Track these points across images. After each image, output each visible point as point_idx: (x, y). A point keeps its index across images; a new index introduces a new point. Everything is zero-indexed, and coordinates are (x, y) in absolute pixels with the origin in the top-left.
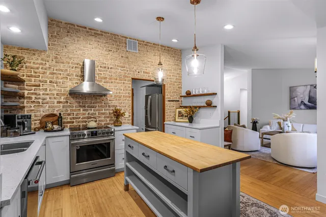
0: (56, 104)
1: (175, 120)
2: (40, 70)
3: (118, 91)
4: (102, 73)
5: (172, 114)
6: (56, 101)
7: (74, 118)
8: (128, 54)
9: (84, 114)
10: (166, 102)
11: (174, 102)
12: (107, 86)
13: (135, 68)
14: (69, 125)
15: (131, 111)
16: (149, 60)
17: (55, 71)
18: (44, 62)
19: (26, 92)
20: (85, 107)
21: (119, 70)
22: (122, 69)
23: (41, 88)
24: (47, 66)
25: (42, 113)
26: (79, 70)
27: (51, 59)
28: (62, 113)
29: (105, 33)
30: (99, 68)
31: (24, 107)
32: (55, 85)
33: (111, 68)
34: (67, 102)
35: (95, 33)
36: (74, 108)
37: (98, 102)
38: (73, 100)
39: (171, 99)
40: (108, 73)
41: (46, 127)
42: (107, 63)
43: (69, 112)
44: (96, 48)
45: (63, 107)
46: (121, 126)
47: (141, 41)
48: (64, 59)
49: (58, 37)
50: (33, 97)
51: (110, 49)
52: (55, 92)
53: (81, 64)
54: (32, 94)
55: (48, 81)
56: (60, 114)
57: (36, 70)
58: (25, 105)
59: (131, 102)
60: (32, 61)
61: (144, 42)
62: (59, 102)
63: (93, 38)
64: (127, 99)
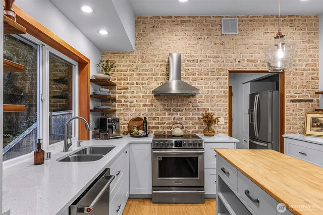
0: (142, 108)
1: (304, 133)
2: (128, 72)
3: (210, 90)
4: (190, 68)
5: (299, 123)
6: (142, 104)
7: (159, 123)
8: (223, 39)
9: (169, 119)
10: (287, 104)
11: (303, 103)
12: (195, 84)
13: (234, 56)
14: (154, 130)
15: (228, 116)
16: (256, 42)
17: (141, 72)
18: (132, 64)
19: (117, 95)
20: (170, 110)
21: (212, 62)
22: (215, 60)
23: (129, 90)
24: (134, 67)
25: (129, 116)
26: (164, 68)
27: (137, 59)
28: (147, 117)
29: (193, 17)
30: (186, 62)
31: (115, 110)
32: (141, 86)
33: (201, 61)
34: (152, 105)
35: (181, 21)
36: (159, 112)
37: (185, 105)
38: (157, 103)
39: (297, 98)
40: (197, 67)
41: (132, 132)
42: (195, 55)
43: (154, 116)
44: (183, 38)
45: (149, 110)
46: (213, 136)
47: (243, 17)
48: (150, 58)
49: (144, 35)
50: (123, 100)
51: (199, 36)
52: (141, 95)
53: (167, 60)
54: (122, 97)
55: (135, 83)
56: (145, 118)
57: (125, 73)
58: (117, 108)
59: (228, 103)
60: (122, 64)
61: (247, 17)
62: (145, 105)
63: (179, 28)
64: (222, 99)
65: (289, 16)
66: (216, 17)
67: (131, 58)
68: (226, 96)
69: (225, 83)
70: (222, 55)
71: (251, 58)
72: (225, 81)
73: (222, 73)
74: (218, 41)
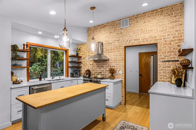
2: (85, 51)
3: (115, 57)
4: (107, 47)
6: (89, 64)
7: (95, 72)
8: (121, 31)
9: (99, 71)
10: (159, 63)
13: (127, 38)
15: (124, 70)
16: (139, 29)
19: (82, 61)
20: (99, 67)
21: (117, 43)
28: (91, 70)
29: (108, 23)
31: (81, 67)
33: (112, 43)
34: (93, 64)
35: (104, 26)
36: (95, 67)
37: (105, 64)
38: (95, 64)
39: (166, 59)
40: (110, 46)
42: (109, 41)
43: (94, 69)
44: (104, 34)
45: (92, 67)
47: (131, 17)
49: (90, 35)
50: (84, 62)
51: (111, 32)
57: (84, 52)
58: (82, 66)
59: (124, 63)
60: (83, 49)
61: (134, 16)
62: (91, 65)
63: (103, 29)
64: (121, 61)
65: (160, 9)
66: (118, 21)
67: (86, 45)
68: (123, 59)
69: (122, 53)
70: (121, 39)
71: (136, 38)
72: (122, 52)
73: (121, 48)
74: (119, 32)
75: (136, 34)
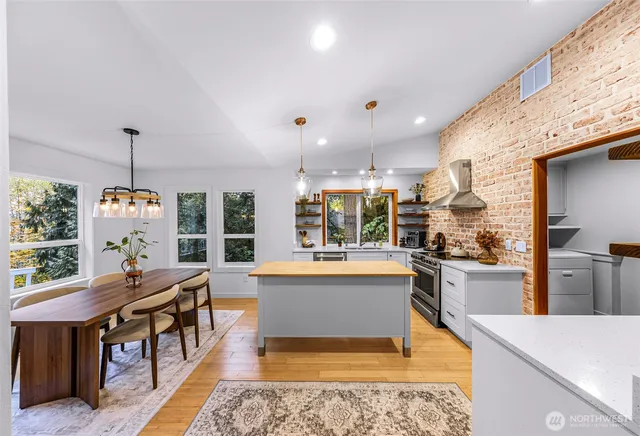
2: (436, 189)
3: (504, 197)
4: (481, 171)
6: (443, 219)
8: (524, 109)
12: (487, 191)
13: (544, 129)
15: (532, 239)
19: (430, 211)
21: (508, 154)
22: (512, 148)
28: (447, 233)
29: (484, 100)
33: (493, 157)
34: (450, 220)
35: (473, 114)
36: (455, 228)
40: (488, 167)
42: (486, 151)
43: (451, 232)
47: (562, 42)
50: (433, 215)
51: (491, 123)
58: (430, 223)
59: (532, 216)
60: (432, 183)
61: (573, 34)
62: (445, 220)
64: (523, 210)
67: (437, 175)
68: (528, 204)
69: (527, 183)
70: (523, 136)
71: (584, 118)
72: (526, 179)
73: (522, 165)
74: (517, 115)
75: (581, 102)
